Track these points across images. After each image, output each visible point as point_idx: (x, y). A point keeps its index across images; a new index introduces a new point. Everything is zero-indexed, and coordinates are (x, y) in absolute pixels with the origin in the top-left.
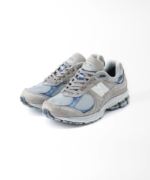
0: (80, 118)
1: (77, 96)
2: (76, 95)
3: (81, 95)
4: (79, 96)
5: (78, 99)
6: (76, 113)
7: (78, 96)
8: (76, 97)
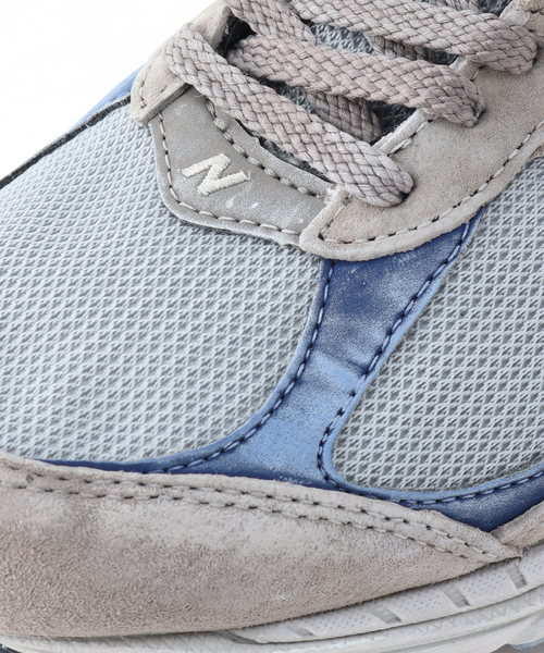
0: (438, 602)
1: (384, 246)
2: (374, 223)
3: (448, 222)
4: (427, 231)
5: (396, 290)
6: (351, 565)
7: (406, 240)
8: (366, 251)
